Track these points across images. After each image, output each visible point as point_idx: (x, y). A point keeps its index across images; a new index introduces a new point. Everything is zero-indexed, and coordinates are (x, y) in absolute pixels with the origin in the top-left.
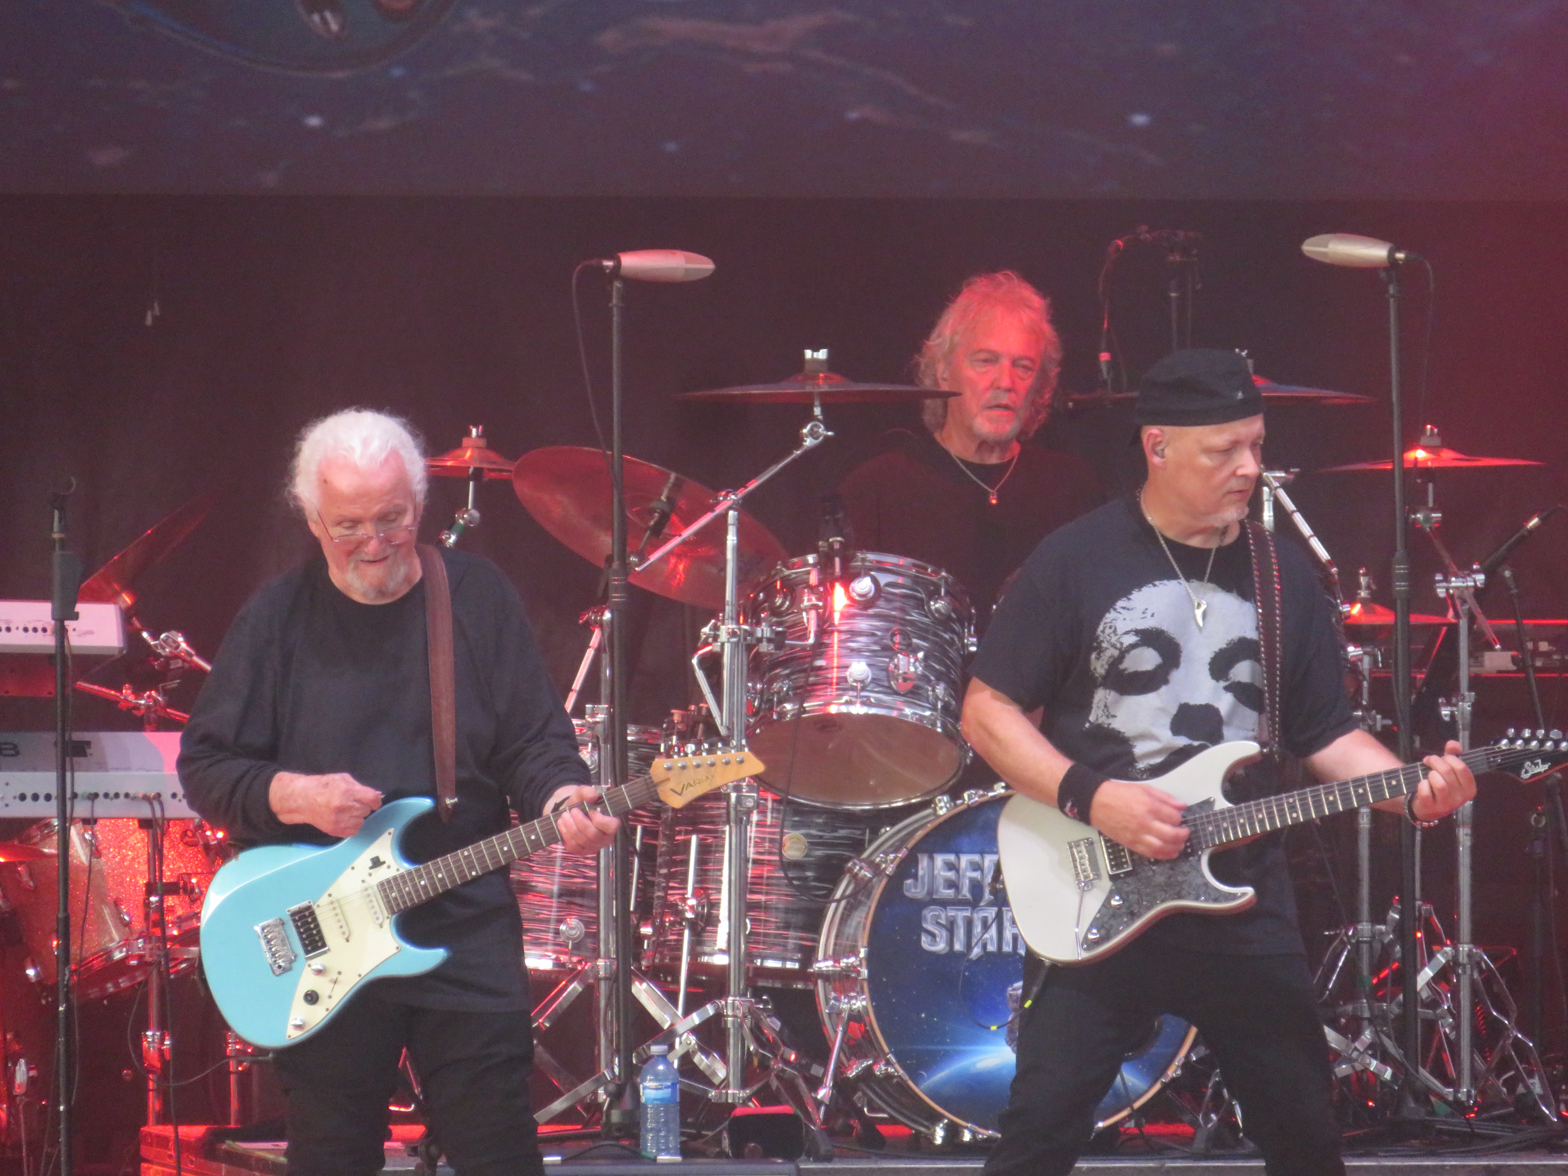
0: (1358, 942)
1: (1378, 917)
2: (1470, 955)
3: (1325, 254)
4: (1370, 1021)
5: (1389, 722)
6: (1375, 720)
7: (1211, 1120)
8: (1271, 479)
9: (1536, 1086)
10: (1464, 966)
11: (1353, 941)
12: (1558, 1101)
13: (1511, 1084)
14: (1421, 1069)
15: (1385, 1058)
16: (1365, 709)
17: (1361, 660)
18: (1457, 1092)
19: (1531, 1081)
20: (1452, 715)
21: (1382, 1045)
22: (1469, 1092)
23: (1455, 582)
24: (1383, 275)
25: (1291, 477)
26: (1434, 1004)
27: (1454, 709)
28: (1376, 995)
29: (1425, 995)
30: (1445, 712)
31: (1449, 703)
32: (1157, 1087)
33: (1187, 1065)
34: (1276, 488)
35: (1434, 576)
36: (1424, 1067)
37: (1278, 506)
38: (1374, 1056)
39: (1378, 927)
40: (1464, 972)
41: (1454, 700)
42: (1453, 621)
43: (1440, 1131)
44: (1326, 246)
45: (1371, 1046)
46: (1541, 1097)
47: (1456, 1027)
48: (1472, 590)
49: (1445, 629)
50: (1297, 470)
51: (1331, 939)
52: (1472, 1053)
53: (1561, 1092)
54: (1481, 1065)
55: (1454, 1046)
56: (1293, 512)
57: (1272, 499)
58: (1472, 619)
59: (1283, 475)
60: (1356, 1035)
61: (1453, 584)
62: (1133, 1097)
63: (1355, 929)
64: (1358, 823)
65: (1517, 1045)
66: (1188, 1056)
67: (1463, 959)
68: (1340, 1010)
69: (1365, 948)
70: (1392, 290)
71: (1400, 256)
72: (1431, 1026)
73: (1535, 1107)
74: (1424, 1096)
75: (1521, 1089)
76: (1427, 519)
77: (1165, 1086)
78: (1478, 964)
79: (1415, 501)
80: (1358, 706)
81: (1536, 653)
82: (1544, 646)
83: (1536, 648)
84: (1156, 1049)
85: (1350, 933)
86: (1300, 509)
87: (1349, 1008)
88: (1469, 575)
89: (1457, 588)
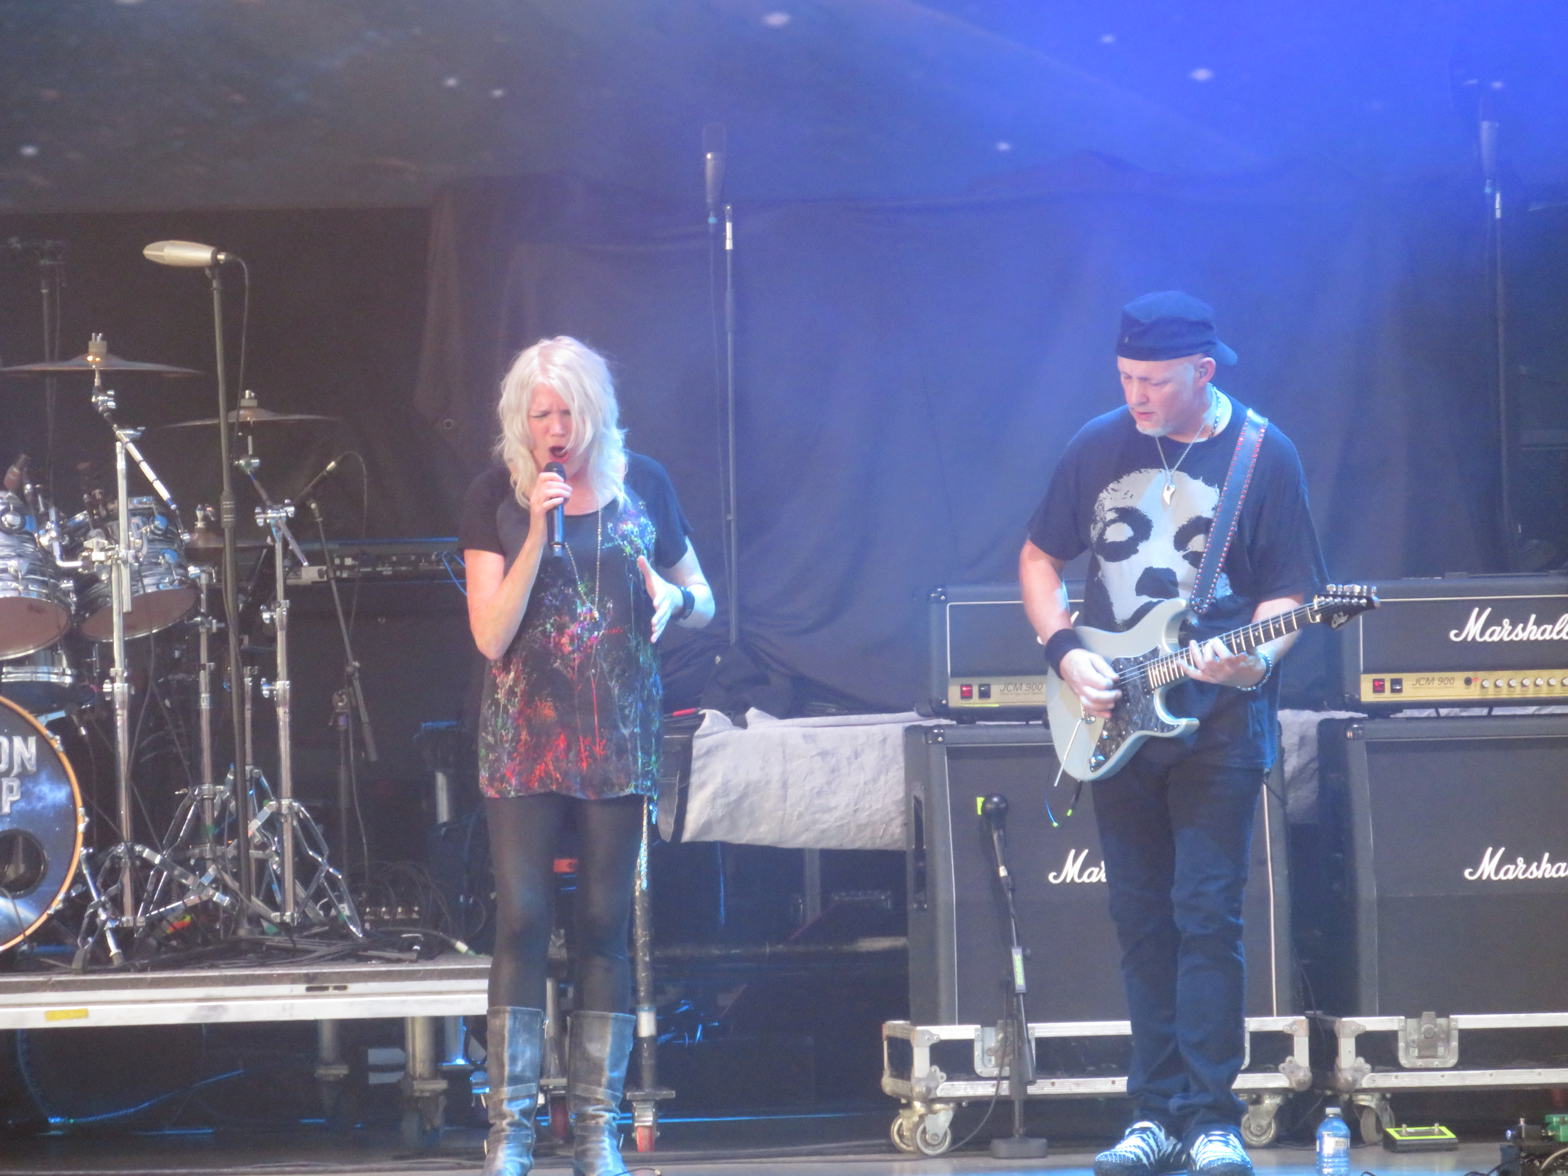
0: (203, 800)
1: (219, 779)
2: (290, 807)
3: (162, 257)
4: (214, 860)
5: (223, 625)
6: (211, 623)
7: (88, 942)
8: (123, 436)
9: (345, 910)
10: (285, 816)
11: (198, 798)
12: (363, 922)
13: (327, 908)
14: (254, 898)
15: (226, 890)
16: (205, 616)
17: (199, 577)
18: (282, 915)
19: (341, 906)
20: (272, 619)
21: (223, 879)
22: (292, 915)
23: (271, 514)
24: (207, 272)
25: (139, 434)
26: (263, 846)
27: (273, 613)
28: (219, 840)
29: (258, 839)
30: (266, 616)
31: (269, 609)
32: (44, 917)
33: (67, 899)
34: (127, 442)
35: (254, 510)
36: (257, 896)
37: (129, 457)
38: (217, 889)
39: (218, 787)
40: (286, 821)
41: (273, 607)
42: (271, 544)
43: (270, 948)
44: (162, 251)
45: (215, 880)
46: (349, 918)
47: (282, 865)
48: (284, 520)
49: (265, 551)
50: (143, 428)
51: (183, 796)
52: (294, 883)
53: (365, 913)
54: (302, 893)
55: (280, 880)
56: (141, 461)
57: (124, 451)
58: (286, 544)
59: (132, 432)
60: (203, 871)
61: (269, 515)
62: (25, 926)
63: (200, 789)
64: (200, 706)
65: (330, 878)
66: (68, 892)
67: (284, 811)
68: (190, 853)
69: (207, 804)
70: (215, 284)
71: (221, 257)
72: (262, 864)
73: (345, 926)
74: (256, 920)
75: (333, 912)
76: (248, 464)
77: (51, 918)
78: (297, 814)
79: (238, 450)
80: (198, 613)
81: (342, 567)
82: (349, 561)
83: (342, 562)
84: (44, 888)
85: (196, 793)
86: (147, 458)
87: (197, 851)
88: (282, 508)
89: (273, 518)
